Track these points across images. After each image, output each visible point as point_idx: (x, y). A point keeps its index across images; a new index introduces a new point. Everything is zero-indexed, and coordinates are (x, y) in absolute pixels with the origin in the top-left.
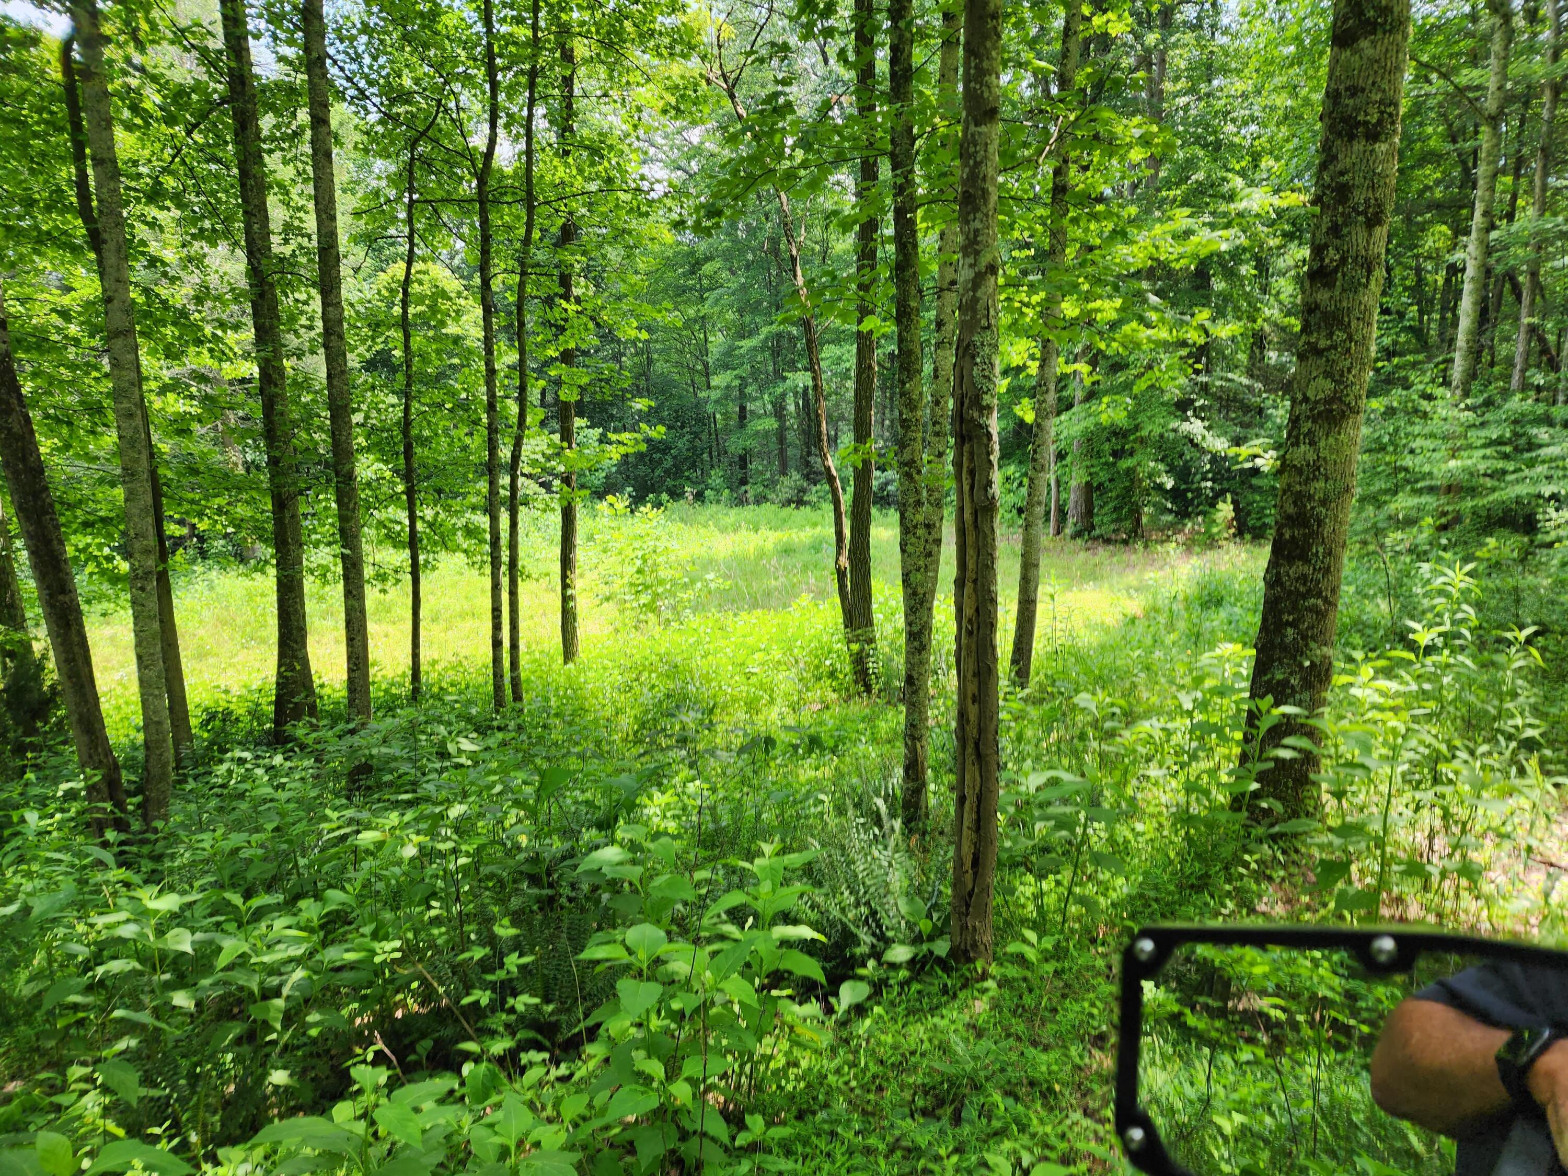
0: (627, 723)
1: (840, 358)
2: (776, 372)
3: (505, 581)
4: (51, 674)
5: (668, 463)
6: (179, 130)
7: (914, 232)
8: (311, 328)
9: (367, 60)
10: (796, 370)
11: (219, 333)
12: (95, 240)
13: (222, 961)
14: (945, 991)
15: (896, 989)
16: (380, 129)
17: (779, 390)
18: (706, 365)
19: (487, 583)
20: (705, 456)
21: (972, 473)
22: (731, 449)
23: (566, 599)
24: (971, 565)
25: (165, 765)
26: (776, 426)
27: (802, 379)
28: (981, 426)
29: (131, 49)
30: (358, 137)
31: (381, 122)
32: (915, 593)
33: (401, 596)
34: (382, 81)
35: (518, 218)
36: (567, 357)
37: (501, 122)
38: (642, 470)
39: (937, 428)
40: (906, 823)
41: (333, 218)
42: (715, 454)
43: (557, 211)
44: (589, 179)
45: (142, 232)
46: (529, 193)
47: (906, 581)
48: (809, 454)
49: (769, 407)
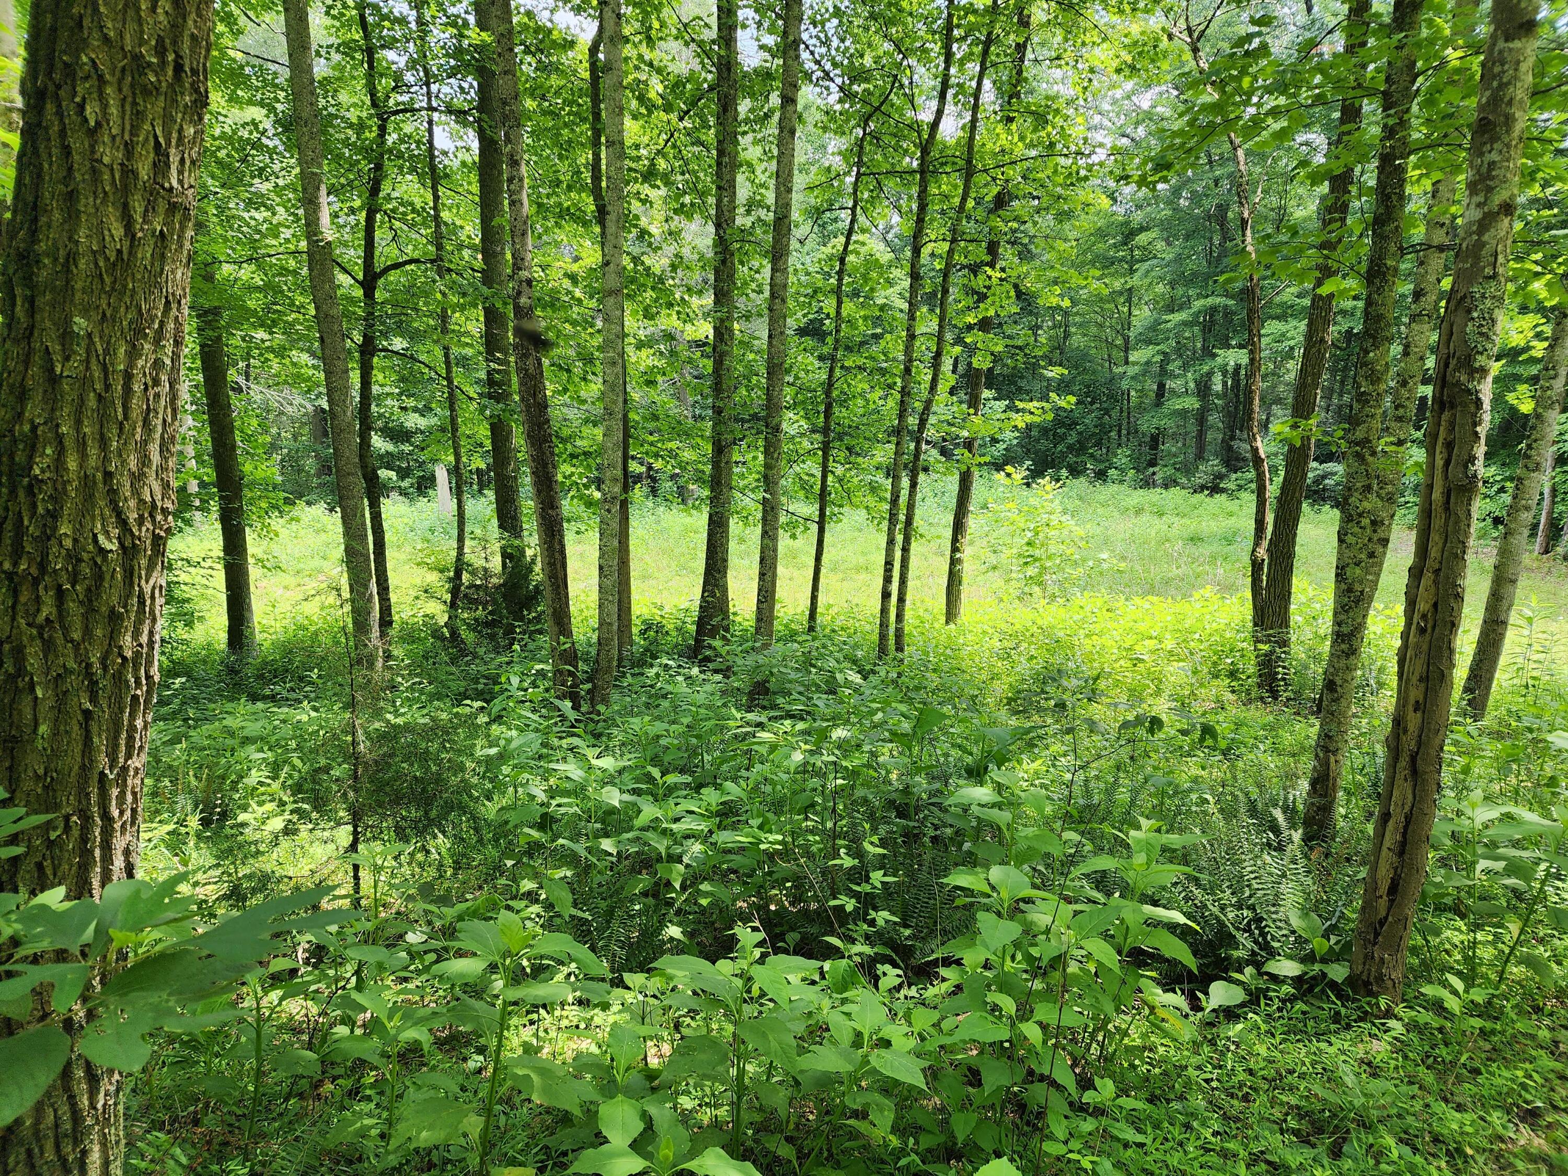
0: (1001, 688)
1: (1283, 335)
2: (1204, 348)
3: (899, 538)
4: (538, 573)
5: (1072, 438)
6: (674, 117)
7: (1402, 182)
8: (760, 292)
9: (835, 42)
10: (1229, 347)
11: (686, 297)
12: (602, 213)
13: (639, 822)
14: (1336, 1018)
15: (1277, 1003)
16: (838, 107)
17: (1206, 368)
18: (1126, 340)
19: (883, 540)
20: (1113, 434)
21: (1449, 446)
22: (1144, 428)
23: (954, 562)
24: (1434, 552)
25: (610, 661)
26: (1197, 406)
27: (1235, 357)
28: (1469, 392)
29: (643, 49)
30: (819, 116)
31: (840, 101)
32: (1350, 590)
33: (806, 543)
34: (846, 62)
35: (955, 187)
36: (985, 325)
37: (950, 93)
38: (1044, 444)
39: (1401, 412)
40: (1306, 839)
41: (789, 191)
42: (1124, 432)
43: (994, 179)
44: (1031, 146)
45: (636, 206)
46: (969, 162)
47: (1340, 575)
48: (1233, 438)
49: (1192, 385)
